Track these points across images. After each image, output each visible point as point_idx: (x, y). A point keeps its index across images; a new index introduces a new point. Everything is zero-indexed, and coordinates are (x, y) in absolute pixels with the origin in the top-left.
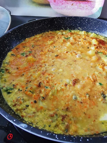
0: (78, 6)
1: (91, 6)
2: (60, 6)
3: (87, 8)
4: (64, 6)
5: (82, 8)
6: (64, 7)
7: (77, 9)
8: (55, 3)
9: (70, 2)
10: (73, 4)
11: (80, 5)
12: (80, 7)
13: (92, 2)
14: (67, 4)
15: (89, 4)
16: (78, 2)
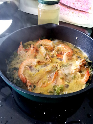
0: (77, 15)
1: (88, 16)
3: (85, 18)
4: (66, 13)
7: (76, 17)
9: (71, 10)
10: (73, 13)
11: (79, 14)
12: (79, 16)
13: (89, 14)
14: (69, 11)
16: (77, 11)
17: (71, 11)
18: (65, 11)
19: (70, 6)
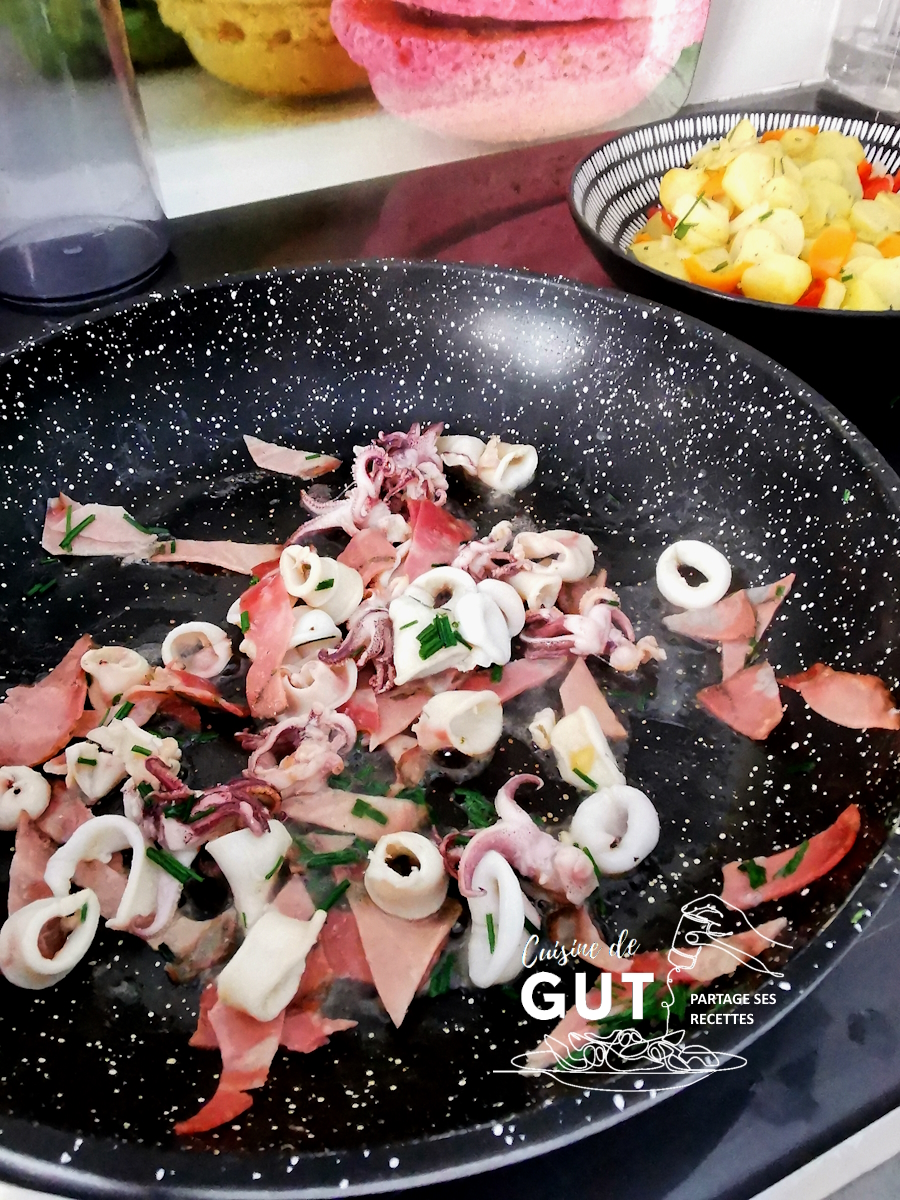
0: (552, 64)
1: (626, 46)
2: (441, 83)
3: (607, 68)
4: (469, 77)
5: (578, 71)
6: (470, 86)
7: (552, 84)
8: (406, 73)
9: (506, 43)
10: (521, 59)
11: (565, 54)
12: (567, 69)
13: (629, 25)
14: (487, 61)
15: (619, 39)
16: (549, 38)
17: (508, 47)
18: (457, 67)
19: (493, 13)
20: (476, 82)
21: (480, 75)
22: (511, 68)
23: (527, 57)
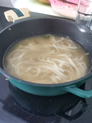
7: (73, 11)
9: (68, 4)
11: (75, 8)
16: (73, 5)
18: (61, 5)
20: (63, 8)
21: (64, 7)
22: (68, 7)
23: (70, 7)
